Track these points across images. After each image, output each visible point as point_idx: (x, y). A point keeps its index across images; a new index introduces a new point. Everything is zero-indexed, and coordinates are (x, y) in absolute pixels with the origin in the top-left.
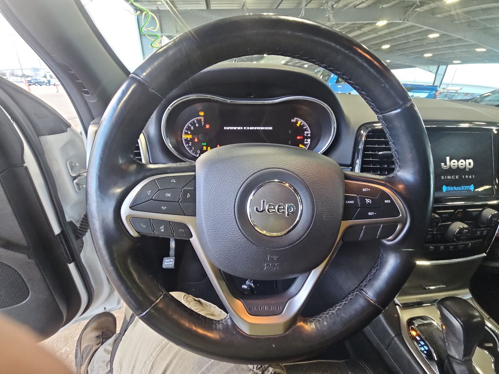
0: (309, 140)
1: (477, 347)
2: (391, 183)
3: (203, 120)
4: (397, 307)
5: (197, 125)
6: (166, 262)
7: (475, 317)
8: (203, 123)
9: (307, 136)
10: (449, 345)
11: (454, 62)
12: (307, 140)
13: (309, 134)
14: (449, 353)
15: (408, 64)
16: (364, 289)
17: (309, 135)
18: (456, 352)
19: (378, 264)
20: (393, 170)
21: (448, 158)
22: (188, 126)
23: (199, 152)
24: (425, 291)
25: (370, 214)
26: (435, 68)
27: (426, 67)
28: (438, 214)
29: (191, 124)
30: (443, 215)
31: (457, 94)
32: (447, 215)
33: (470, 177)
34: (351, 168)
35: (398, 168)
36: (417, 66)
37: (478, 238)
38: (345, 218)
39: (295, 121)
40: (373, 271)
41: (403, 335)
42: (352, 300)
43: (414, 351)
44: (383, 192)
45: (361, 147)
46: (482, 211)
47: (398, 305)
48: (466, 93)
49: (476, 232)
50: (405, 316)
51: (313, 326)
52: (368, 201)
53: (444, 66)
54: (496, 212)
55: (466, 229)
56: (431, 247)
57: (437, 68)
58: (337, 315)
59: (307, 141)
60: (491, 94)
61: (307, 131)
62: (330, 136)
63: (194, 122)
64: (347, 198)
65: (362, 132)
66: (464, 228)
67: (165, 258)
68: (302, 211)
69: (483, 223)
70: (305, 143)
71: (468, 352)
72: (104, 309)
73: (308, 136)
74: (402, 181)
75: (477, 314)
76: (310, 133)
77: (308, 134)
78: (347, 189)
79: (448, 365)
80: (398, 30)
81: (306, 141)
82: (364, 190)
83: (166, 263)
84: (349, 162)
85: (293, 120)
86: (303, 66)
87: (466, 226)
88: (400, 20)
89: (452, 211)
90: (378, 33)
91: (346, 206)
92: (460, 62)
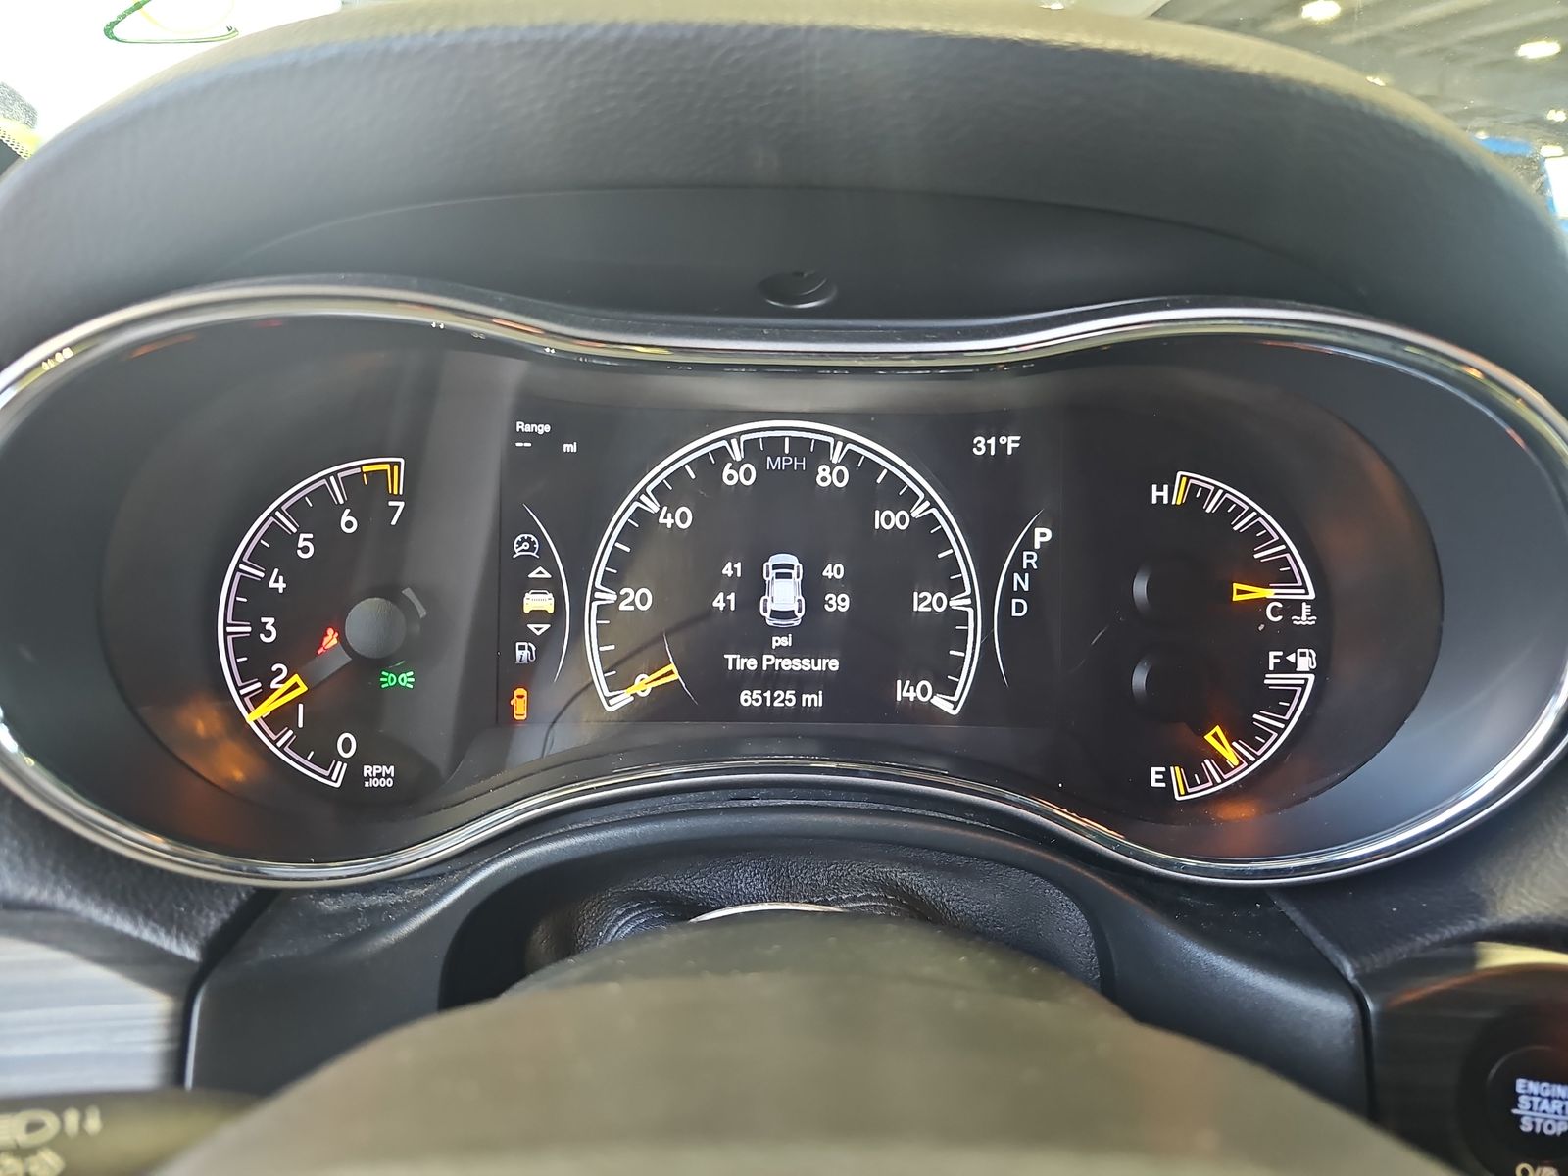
0: (1305, 660)
3: (397, 486)
5: (348, 523)
8: (401, 504)
9: (1287, 621)
12: (1291, 658)
13: (1306, 608)
22: (274, 532)
23: (347, 745)
29: (296, 511)
39: (1178, 502)
61: (1289, 578)
63: (322, 494)
70: (1273, 680)
73: (1297, 621)
76: (1312, 595)
77: (1292, 607)
81: (1279, 669)
85: (1165, 494)
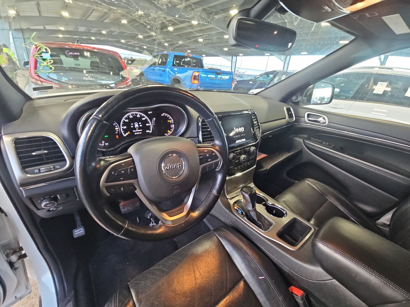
0: (173, 125)
1: (256, 204)
2: (214, 146)
4: (229, 200)
6: (76, 232)
7: (253, 191)
10: (248, 207)
11: (239, 55)
14: (248, 209)
15: (216, 54)
16: (212, 191)
17: (173, 122)
18: (250, 208)
19: (215, 179)
20: (214, 140)
21: (235, 128)
24: (238, 189)
25: (209, 160)
26: (230, 58)
27: (226, 57)
28: (235, 153)
30: (237, 153)
31: (244, 75)
32: (238, 153)
33: (244, 135)
34: (197, 138)
35: (215, 140)
36: (220, 56)
37: (251, 160)
38: (201, 164)
39: (163, 115)
40: (214, 183)
41: (232, 210)
42: (209, 197)
43: (237, 214)
44: (212, 151)
45: (200, 124)
46: (250, 148)
47: (229, 199)
48: (248, 75)
49: (250, 158)
50: (232, 202)
51: (197, 213)
52: (207, 155)
53: (235, 57)
54: (255, 148)
55: (246, 157)
56: (236, 168)
57: (232, 58)
58: (205, 204)
59: (172, 126)
60: (259, 77)
61: (171, 120)
62: (185, 124)
64: (200, 156)
65: (199, 119)
66: (245, 157)
67: (73, 230)
68: (185, 164)
69: (251, 154)
71: (254, 206)
72: (15, 298)
74: (217, 145)
75: (253, 190)
78: (200, 152)
79: (249, 215)
80: (206, 29)
82: (205, 151)
83: (76, 234)
84: (196, 136)
86: (143, 47)
87: (246, 156)
88: (206, 23)
89: (240, 151)
90: (194, 29)
91: (200, 159)
92: (243, 55)
